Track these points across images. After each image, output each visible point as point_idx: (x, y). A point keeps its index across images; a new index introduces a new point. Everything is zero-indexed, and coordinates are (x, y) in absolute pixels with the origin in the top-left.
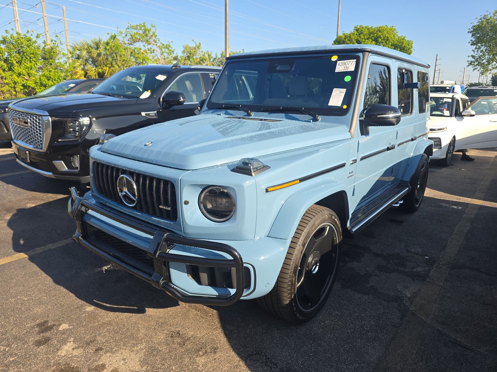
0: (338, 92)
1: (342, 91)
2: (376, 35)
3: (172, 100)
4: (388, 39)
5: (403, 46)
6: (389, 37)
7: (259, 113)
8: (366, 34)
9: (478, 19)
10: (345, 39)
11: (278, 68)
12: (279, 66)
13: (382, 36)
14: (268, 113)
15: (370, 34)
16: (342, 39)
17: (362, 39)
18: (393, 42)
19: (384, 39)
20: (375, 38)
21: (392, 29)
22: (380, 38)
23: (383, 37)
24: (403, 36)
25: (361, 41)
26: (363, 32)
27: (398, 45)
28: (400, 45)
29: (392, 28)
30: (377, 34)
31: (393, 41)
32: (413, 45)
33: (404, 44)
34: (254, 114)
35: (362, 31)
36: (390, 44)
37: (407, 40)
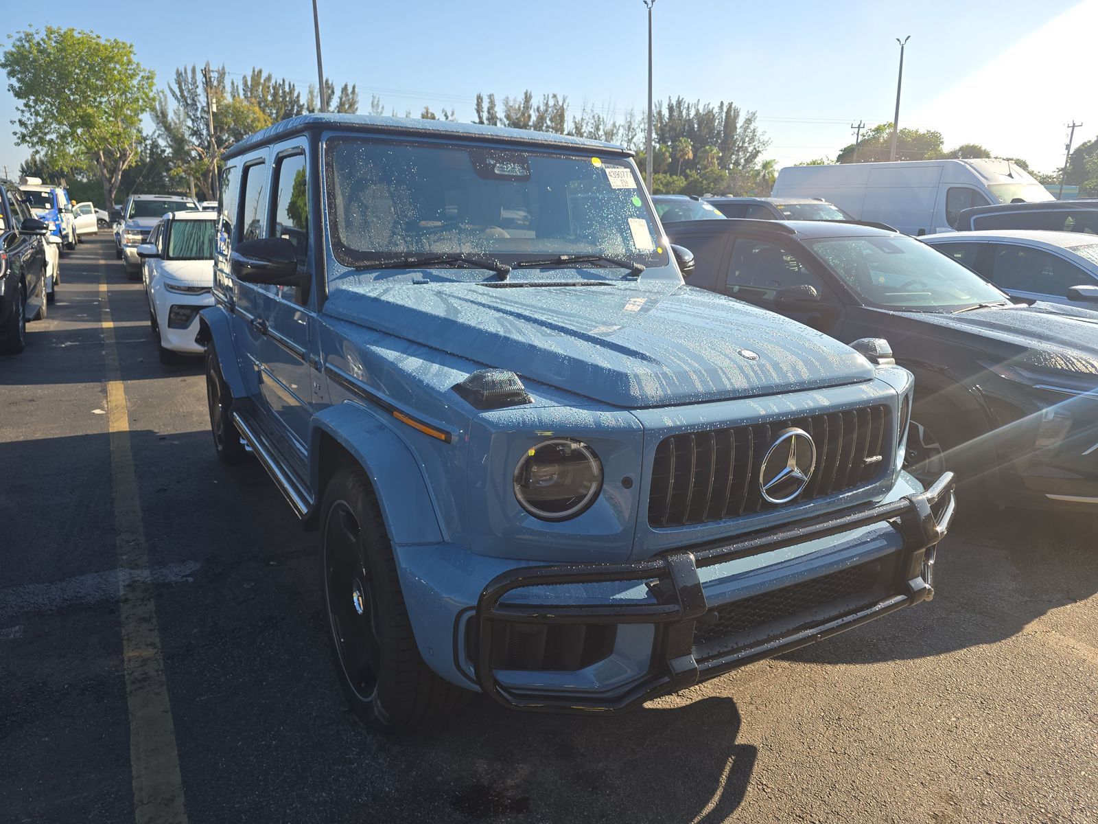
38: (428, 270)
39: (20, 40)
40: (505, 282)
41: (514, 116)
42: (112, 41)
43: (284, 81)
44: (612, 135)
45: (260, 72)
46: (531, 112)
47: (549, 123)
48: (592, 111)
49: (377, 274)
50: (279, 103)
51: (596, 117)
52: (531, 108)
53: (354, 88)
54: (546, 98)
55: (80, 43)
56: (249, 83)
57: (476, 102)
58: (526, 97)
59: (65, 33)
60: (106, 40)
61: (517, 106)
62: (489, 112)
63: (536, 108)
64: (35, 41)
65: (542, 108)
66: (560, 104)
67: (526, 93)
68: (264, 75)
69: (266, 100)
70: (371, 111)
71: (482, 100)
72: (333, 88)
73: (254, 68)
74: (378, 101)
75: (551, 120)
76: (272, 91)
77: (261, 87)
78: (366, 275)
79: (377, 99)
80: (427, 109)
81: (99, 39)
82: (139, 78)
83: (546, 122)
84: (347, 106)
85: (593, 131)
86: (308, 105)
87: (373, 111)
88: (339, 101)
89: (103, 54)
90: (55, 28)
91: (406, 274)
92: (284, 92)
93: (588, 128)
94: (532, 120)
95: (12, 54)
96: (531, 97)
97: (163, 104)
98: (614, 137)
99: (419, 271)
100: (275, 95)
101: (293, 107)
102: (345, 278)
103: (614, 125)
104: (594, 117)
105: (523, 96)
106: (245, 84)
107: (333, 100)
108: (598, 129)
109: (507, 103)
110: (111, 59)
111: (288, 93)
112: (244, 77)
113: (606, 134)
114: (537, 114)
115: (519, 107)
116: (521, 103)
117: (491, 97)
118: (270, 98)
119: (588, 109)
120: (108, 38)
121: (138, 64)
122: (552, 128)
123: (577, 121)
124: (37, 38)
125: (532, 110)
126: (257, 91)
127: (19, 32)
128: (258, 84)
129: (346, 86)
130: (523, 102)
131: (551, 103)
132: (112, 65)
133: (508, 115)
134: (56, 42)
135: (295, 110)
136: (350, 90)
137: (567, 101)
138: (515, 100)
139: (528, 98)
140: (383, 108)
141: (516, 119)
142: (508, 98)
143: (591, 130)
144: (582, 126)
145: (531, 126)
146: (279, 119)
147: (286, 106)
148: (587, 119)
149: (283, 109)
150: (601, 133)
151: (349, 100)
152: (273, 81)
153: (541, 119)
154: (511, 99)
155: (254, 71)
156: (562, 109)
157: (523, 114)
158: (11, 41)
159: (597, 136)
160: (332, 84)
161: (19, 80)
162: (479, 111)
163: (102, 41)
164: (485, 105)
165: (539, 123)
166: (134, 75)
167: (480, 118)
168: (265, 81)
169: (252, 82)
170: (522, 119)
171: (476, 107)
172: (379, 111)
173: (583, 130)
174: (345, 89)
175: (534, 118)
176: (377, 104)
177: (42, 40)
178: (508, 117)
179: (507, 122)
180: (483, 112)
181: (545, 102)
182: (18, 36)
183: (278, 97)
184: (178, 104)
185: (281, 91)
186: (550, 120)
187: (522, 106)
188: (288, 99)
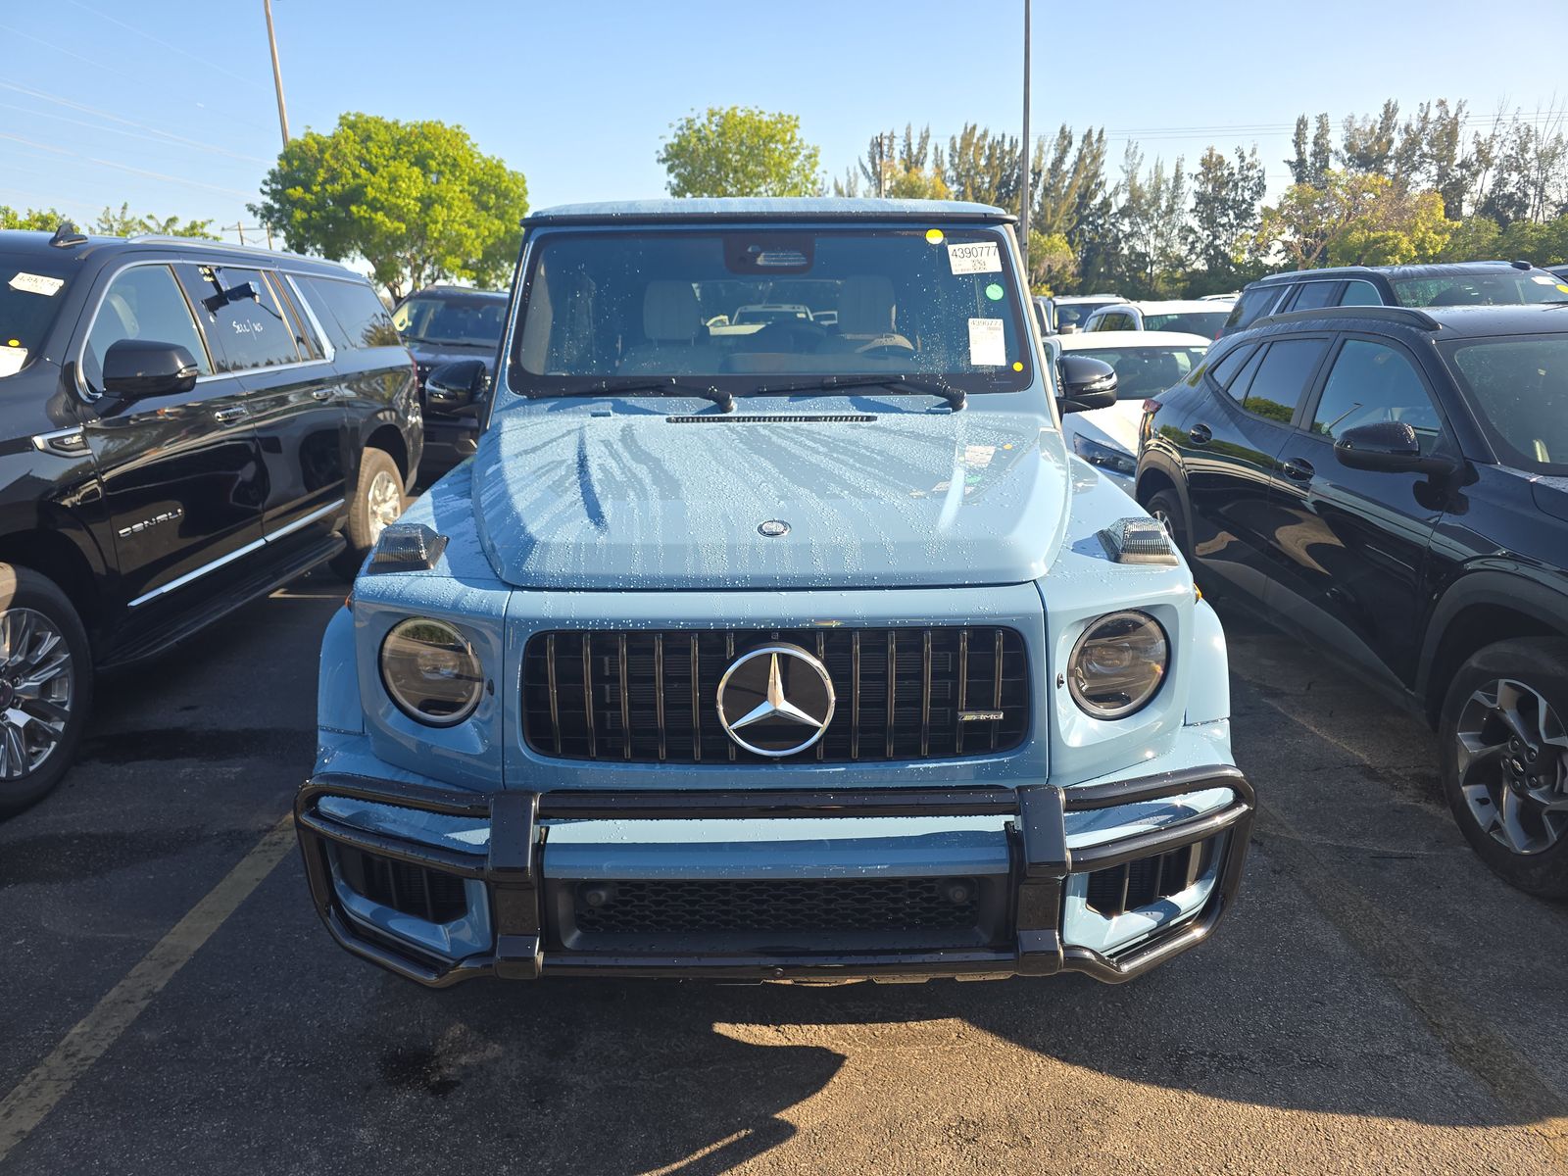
0: (983, 328)
1: (993, 326)
2: (416, 147)
3: (143, 378)
4: (455, 165)
5: (503, 188)
6: (458, 159)
7: (756, 400)
8: (387, 143)
9: (674, 129)
10: (322, 151)
11: (760, 261)
12: (763, 254)
13: (437, 153)
14: (788, 398)
15: (398, 144)
16: (310, 151)
17: (376, 157)
18: (472, 174)
19: (445, 163)
20: (416, 158)
21: (458, 136)
22: (433, 157)
23: (440, 154)
24: (497, 158)
25: (374, 164)
26: (374, 136)
27: (489, 185)
28: (493, 183)
29: (456, 130)
30: (421, 146)
31: (473, 170)
32: (527, 185)
33: (504, 181)
34: (739, 404)
35: (369, 130)
36: (467, 178)
37: (508, 170)
38: (622, 399)
39: (681, 128)
40: (729, 415)
41: (1360, 144)
42: (777, 115)
43: (1003, 136)
44: (1553, 157)
45: (974, 128)
46: (1395, 135)
47: (1426, 148)
48: (1515, 120)
49: (552, 404)
50: (994, 168)
51: (1522, 129)
52: (1394, 129)
53: (1101, 132)
54: (1425, 109)
55: (742, 122)
56: (958, 146)
57: (1295, 131)
58: (1386, 112)
59: (727, 113)
60: (770, 115)
61: (1368, 128)
62: (1316, 144)
63: (1403, 127)
64: (696, 127)
65: (1415, 126)
66: (1452, 115)
67: (1387, 106)
68: (978, 133)
69: (977, 166)
70: (1123, 164)
71: (1306, 125)
72: (1071, 138)
73: (966, 125)
74: (1136, 147)
75: (1431, 144)
76: (987, 152)
77: (972, 149)
78: (538, 406)
79: (1134, 145)
80: (1211, 150)
81: (761, 115)
82: (801, 157)
83: (1421, 148)
84: (1088, 161)
85: (1514, 155)
86: (1034, 166)
87: (1127, 163)
88: (1077, 154)
89: (764, 132)
90: (717, 109)
91: (591, 403)
92: (1002, 151)
93: (1504, 149)
94: (1393, 148)
95: (672, 146)
96: (1395, 110)
97: (852, 185)
98: (1556, 161)
99: (608, 400)
100: (989, 158)
101: (1013, 170)
102: (513, 408)
103: (1558, 140)
104: (1518, 129)
105: (1382, 111)
106: (953, 147)
107: (1068, 154)
108: (1524, 149)
109: (1351, 124)
110: (772, 137)
111: (1007, 153)
112: (953, 138)
113: (1539, 156)
114: (1405, 136)
115: (1372, 129)
116: (1376, 122)
117: (1322, 121)
118: (983, 162)
119: (1507, 119)
120: (771, 113)
121: (801, 141)
122: (1432, 157)
123: (1482, 140)
124: (698, 125)
125: (1397, 130)
126: (967, 154)
127: (681, 119)
128: (969, 145)
129: (1090, 131)
130: (1380, 120)
131: (1434, 114)
132: (773, 146)
133: (1351, 143)
134: (717, 126)
135: (1015, 175)
136: (1095, 137)
137: (1465, 110)
138: (1365, 119)
139: (1390, 112)
140: (1142, 157)
141: (1365, 148)
142: (1353, 117)
143: (1509, 152)
144: (1491, 147)
145: (1392, 158)
146: (992, 190)
147: (1003, 170)
148: (1504, 134)
149: (999, 176)
150: (1530, 155)
151: (1092, 151)
152: (989, 139)
153: (1412, 143)
154: (1359, 117)
155: (966, 128)
156: (1455, 123)
157: (1379, 139)
158: (674, 130)
159: (1522, 161)
160: (1070, 133)
161: (678, 175)
162: (1298, 143)
163: (765, 118)
164: (1311, 133)
165: (1406, 152)
166: (795, 154)
167: (1300, 153)
168: (978, 139)
169: (961, 144)
170: (1376, 148)
171: (1294, 138)
172: (1136, 162)
173: (1492, 155)
174: (1088, 136)
175: (1397, 144)
176: (1134, 151)
177: (703, 125)
178: (1349, 147)
179: (1347, 156)
180: (1305, 143)
181: (1422, 115)
182: (679, 124)
183: (994, 158)
184: (868, 184)
185: (998, 151)
186: (1428, 144)
187: (1378, 126)
188: (1006, 161)
